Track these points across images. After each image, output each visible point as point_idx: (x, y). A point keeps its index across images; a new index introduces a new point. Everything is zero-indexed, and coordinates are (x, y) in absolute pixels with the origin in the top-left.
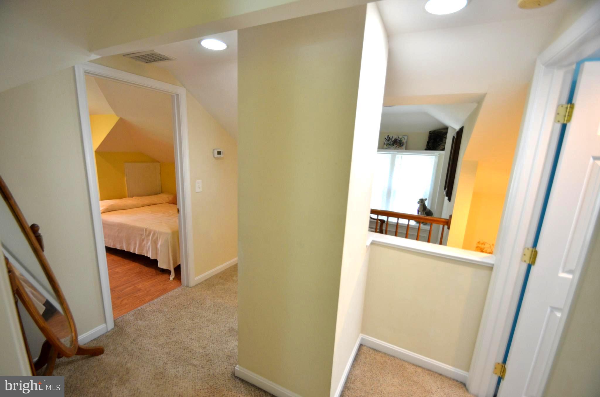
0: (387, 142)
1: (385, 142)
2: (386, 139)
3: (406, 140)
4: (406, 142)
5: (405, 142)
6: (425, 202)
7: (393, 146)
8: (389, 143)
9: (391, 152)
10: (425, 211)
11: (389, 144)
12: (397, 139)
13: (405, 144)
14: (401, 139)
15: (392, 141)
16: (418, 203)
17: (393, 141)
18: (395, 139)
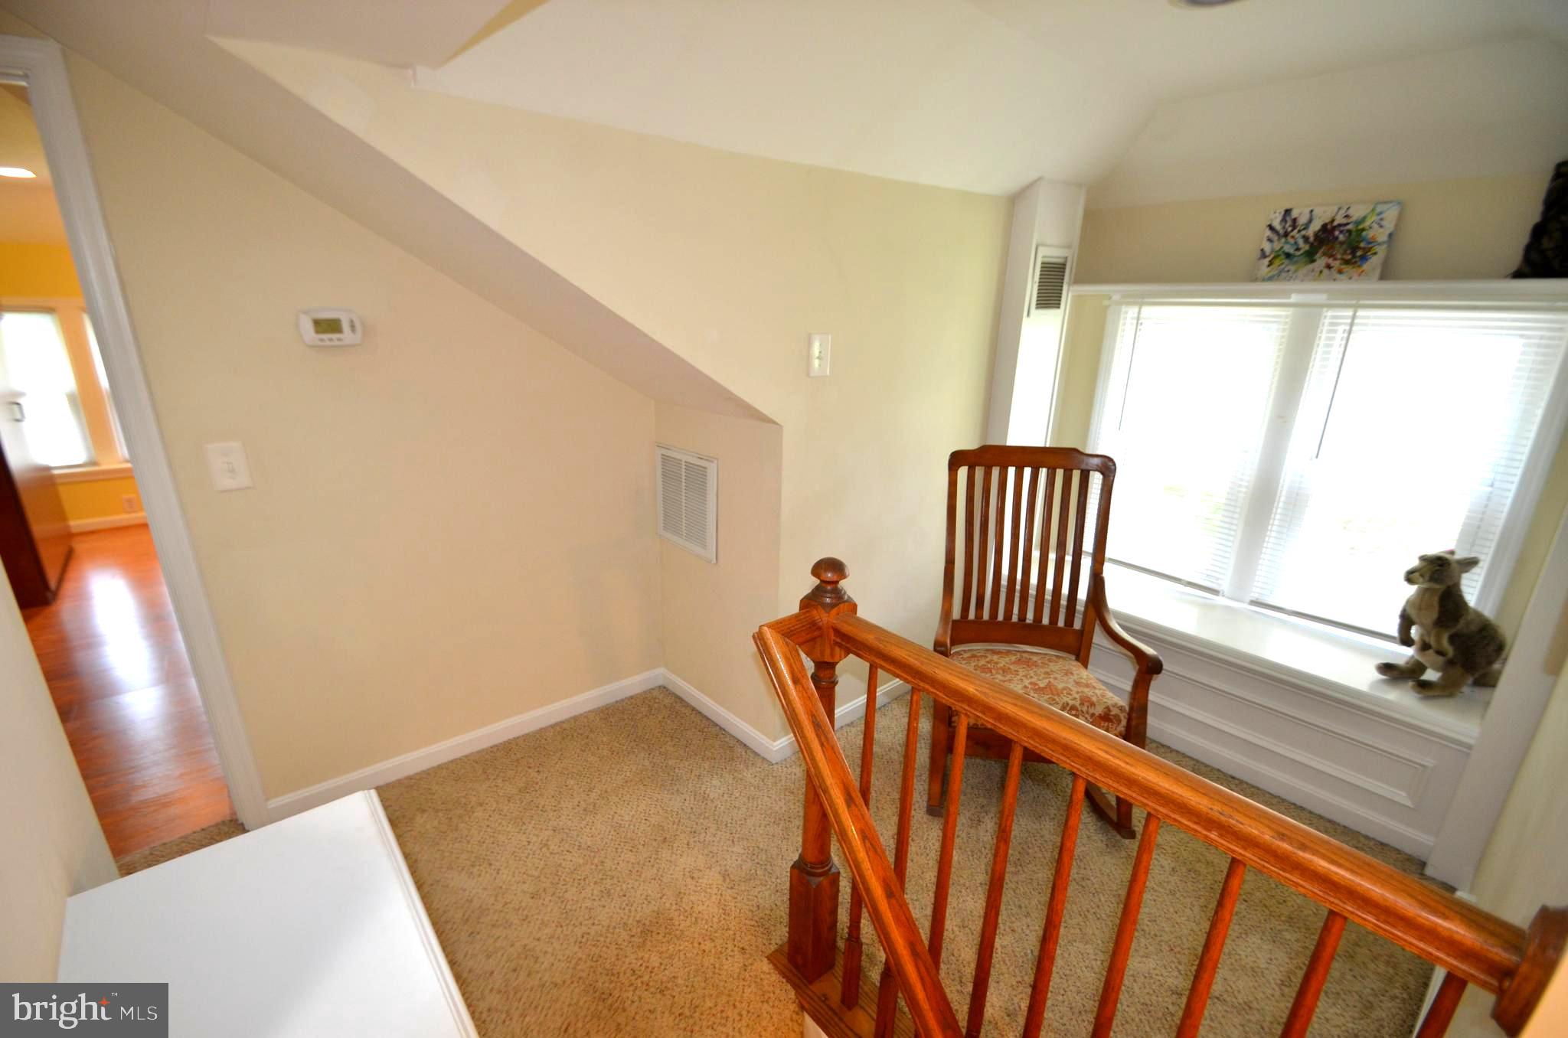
0: (1277, 246)
1: (1267, 247)
2: (1271, 227)
3: (1389, 225)
4: (1390, 235)
5: (1382, 236)
6: (1459, 578)
7: (1311, 266)
8: (1288, 249)
9: (1294, 298)
10: (1453, 631)
11: (1288, 256)
12: (1340, 225)
13: (1381, 251)
14: (1358, 223)
15: (1306, 239)
16: (1410, 577)
17: (1312, 239)
18: (1324, 226)
